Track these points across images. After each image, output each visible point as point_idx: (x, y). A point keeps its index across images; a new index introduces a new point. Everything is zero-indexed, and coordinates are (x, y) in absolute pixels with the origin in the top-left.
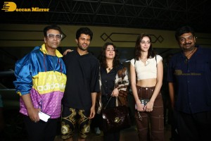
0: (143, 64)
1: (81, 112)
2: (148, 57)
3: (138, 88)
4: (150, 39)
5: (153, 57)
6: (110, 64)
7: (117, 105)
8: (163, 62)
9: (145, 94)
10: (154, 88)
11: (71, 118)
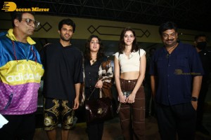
0: (126, 57)
1: (64, 103)
2: (132, 51)
3: (121, 80)
4: (134, 33)
5: (136, 51)
6: (94, 56)
7: (101, 97)
8: (146, 56)
9: (128, 86)
10: (136, 81)
11: (54, 110)
